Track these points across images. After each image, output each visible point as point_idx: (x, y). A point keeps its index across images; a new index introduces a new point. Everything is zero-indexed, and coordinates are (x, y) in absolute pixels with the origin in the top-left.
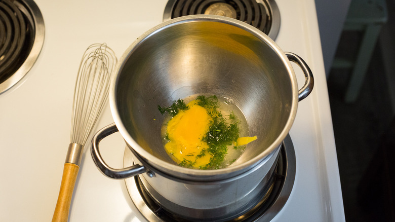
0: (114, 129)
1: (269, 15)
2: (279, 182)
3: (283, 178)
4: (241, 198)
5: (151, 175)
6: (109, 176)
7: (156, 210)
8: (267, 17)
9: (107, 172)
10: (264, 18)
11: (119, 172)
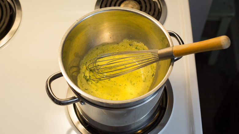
0: (60, 75)
1: (160, 8)
2: (163, 111)
3: (165, 109)
5: (83, 104)
6: (57, 103)
7: (86, 126)
8: (159, 9)
9: (55, 101)
10: (157, 10)
11: (63, 101)
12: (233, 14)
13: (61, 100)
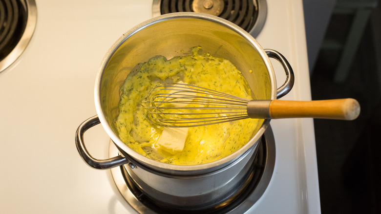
0: (96, 121)
1: (256, 5)
2: (259, 171)
3: (263, 168)
4: (220, 187)
5: (133, 167)
6: (92, 166)
7: (139, 196)
8: (254, 7)
9: (90, 162)
10: (251, 8)
11: (102, 163)
12: (374, 5)
13: (100, 162)
